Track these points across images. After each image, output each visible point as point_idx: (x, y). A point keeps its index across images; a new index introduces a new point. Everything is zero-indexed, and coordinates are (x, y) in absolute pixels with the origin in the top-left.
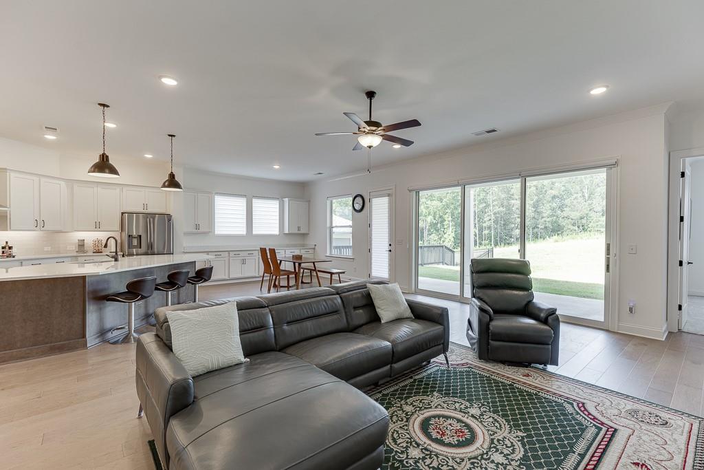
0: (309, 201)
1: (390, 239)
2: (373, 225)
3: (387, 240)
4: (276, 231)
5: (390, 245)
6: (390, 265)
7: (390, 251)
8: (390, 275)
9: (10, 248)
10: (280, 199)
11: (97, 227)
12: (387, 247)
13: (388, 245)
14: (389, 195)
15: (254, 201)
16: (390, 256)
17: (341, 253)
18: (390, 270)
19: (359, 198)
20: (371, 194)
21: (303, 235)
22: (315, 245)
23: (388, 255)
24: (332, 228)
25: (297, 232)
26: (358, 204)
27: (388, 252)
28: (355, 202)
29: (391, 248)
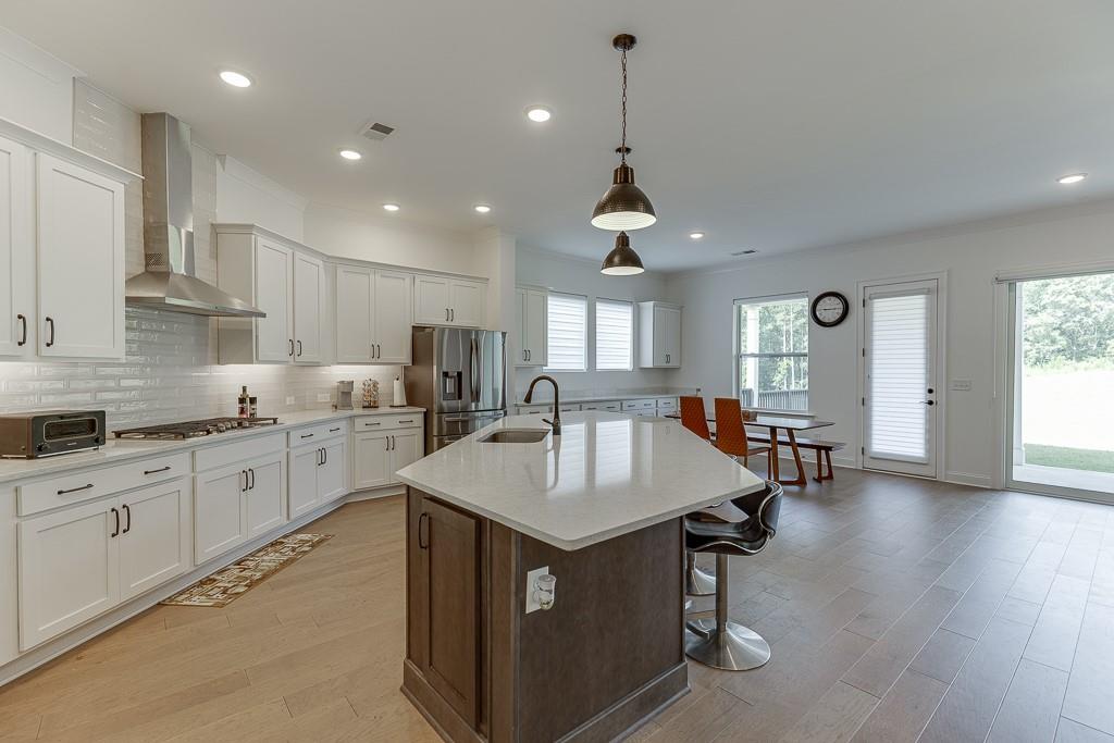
0: (681, 308)
1: (929, 380)
2: (875, 352)
3: (923, 381)
4: (626, 364)
5: (930, 391)
6: (928, 431)
7: (930, 403)
8: (928, 450)
9: (253, 400)
10: (636, 304)
11: (375, 356)
12: (920, 394)
13: (923, 391)
14: (928, 292)
15: (599, 306)
16: (928, 412)
17: (789, 404)
18: (928, 441)
19: (833, 298)
20: (869, 291)
21: (666, 369)
22: (699, 390)
23: (923, 411)
24: (739, 356)
25: (665, 365)
26: (829, 310)
27: (923, 405)
28: (818, 307)
29: (932, 397)
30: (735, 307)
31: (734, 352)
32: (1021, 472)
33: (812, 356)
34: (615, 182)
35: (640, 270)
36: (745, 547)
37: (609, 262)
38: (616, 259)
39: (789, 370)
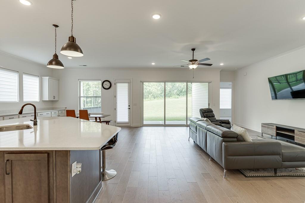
1: (129, 103)
2: (118, 96)
3: (128, 104)
4: (37, 99)
5: (129, 106)
6: (129, 115)
7: (129, 109)
8: (129, 120)
13: (128, 106)
14: (128, 83)
15: (24, 77)
16: (129, 111)
18: (129, 118)
19: (107, 82)
20: (116, 81)
21: (52, 101)
22: (66, 108)
23: (128, 111)
24: (80, 97)
25: (52, 99)
26: (107, 85)
27: (128, 109)
28: (104, 84)
29: (130, 107)
30: (79, 82)
31: (79, 96)
32: (145, 122)
33: (102, 97)
34: (69, 40)
35: (63, 68)
36: (112, 146)
37: (50, 63)
38: (54, 63)
39: (84, 101)
